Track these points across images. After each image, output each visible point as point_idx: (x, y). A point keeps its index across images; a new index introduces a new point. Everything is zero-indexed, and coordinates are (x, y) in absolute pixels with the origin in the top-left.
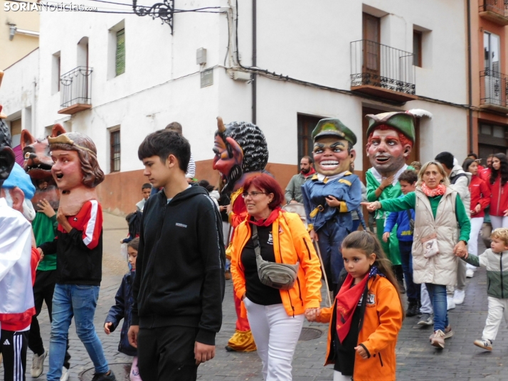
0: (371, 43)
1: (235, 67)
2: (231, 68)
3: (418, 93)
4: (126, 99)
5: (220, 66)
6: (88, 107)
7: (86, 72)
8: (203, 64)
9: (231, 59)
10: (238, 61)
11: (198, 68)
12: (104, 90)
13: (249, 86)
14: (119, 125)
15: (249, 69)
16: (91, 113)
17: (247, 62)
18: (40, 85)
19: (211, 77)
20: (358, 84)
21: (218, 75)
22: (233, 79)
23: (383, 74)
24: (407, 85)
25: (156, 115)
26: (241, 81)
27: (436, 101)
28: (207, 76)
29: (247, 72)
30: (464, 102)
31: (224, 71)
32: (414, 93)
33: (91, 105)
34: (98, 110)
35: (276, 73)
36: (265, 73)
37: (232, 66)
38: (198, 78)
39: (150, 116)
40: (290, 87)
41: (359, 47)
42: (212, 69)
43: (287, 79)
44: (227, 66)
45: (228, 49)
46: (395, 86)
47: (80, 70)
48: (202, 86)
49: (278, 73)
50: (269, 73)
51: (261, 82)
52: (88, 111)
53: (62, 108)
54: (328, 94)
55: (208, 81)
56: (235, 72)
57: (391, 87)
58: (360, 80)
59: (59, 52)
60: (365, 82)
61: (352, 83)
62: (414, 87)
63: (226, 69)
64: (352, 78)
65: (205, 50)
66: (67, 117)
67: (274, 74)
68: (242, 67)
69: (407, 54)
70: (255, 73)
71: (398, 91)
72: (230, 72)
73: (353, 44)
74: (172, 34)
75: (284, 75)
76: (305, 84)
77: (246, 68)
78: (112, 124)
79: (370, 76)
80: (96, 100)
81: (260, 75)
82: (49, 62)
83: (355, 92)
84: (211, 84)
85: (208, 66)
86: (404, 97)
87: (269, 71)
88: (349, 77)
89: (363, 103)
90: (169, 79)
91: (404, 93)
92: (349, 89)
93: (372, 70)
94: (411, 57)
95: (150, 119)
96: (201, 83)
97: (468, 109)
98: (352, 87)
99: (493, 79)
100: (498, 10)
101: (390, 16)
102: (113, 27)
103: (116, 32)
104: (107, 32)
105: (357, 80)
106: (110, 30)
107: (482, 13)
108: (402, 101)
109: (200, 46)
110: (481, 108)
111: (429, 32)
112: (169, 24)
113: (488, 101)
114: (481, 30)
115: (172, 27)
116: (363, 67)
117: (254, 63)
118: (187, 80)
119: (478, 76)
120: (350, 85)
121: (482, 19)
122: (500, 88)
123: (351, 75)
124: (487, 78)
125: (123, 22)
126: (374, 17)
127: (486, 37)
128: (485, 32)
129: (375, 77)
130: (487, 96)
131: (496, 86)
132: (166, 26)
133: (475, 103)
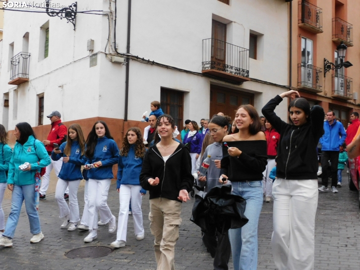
0: (219, 41)
1: (113, 53)
2: (110, 54)
3: (251, 76)
4: (48, 75)
5: (101, 52)
6: (26, 80)
7: (26, 57)
8: (91, 50)
9: (110, 48)
10: (116, 49)
11: (88, 53)
12: (36, 70)
13: (124, 67)
14: (43, 93)
15: (124, 55)
16: (28, 84)
17: (122, 50)
18: (2, 65)
19: (96, 59)
20: (207, 69)
21: (101, 58)
22: (111, 61)
23: (227, 63)
24: (243, 71)
25: (64, 86)
26: (117, 63)
27: (266, 83)
28: (93, 57)
29: (122, 57)
30: (286, 83)
31: (105, 55)
32: (247, 76)
33: (28, 78)
34: (32, 82)
35: (145, 59)
36: (136, 58)
37: (111, 52)
38: (88, 61)
39: (60, 86)
40: (155, 69)
41: (209, 44)
42: (96, 54)
43: (153, 63)
44: (107, 52)
45: (108, 40)
46: (234, 71)
47: (22, 55)
48: (91, 66)
49: (146, 59)
50: (139, 58)
51: (133, 64)
52: (26, 83)
53: (10, 81)
54: (184, 74)
55: (94, 63)
56: (113, 57)
57: (230, 72)
58: (208, 66)
59: (13, 43)
60: (212, 67)
61: (203, 68)
62: (248, 72)
63: (106, 54)
64: (203, 64)
65: (92, 41)
66: (15, 86)
67: (143, 59)
68: (118, 53)
69: (245, 50)
70: (129, 58)
71: (236, 74)
72: (109, 57)
73: (204, 41)
75: (151, 60)
76: (167, 67)
77: (121, 55)
78: (40, 92)
79: (215, 63)
80: (31, 75)
81: (133, 59)
82: (7, 49)
83: (205, 74)
84: (96, 64)
85: (95, 52)
86: (240, 78)
87: (139, 57)
88: (201, 64)
89: (211, 82)
90: (72, 61)
91: (242, 77)
92: (200, 72)
93: (219, 60)
94: (248, 51)
95: (60, 88)
96: (90, 64)
98: (203, 70)
99: (307, 70)
100: (311, 23)
101: (233, 23)
102: (43, 25)
103: (45, 29)
104: (39, 28)
105: (206, 66)
106: (41, 28)
107: (301, 24)
108: (240, 81)
109: (89, 39)
110: (298, 89)
111: (262, 35)
112: (73, 23)
113: (303, 84)
114: (299, 36)
115: (74, 25)
116: (212, 57)
117: (128, 51)
118: (82, 61)
119: (297, 67)
120: (201, 69)
121: (300, 28)
122: (311, 75)
123: (203, 62)
124: (302, 69)
125: (48, 23)
126: (221, 23)
127: (303, 40)
128: (303, 38)
129: (219, 64)
130: (302, 80)
131: (309, 74)
132: (71, 25)
133: (294, 85)
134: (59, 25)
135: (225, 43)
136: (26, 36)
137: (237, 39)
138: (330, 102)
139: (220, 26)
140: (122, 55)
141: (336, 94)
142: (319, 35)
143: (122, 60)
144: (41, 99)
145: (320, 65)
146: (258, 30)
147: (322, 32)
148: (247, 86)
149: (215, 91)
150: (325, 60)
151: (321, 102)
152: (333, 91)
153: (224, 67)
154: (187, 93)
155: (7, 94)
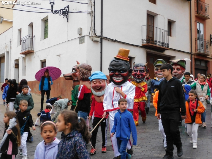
0: (150, 26)
1: (93, 36)
2: (92, 36)
3: (170, 47)
4: (48, 49)
5: (87, 35)
6: (32, 51)
7: (33, 37)
8: (80, 34)
9: (92, 32)
10: (95, 33)
11: (78, 36)
12: (39, 45)
13: (100, 44)
14: (46, 59)
15: (99, 36)
16: (34, 54)
17: (98, 34)
18: (13, 42)
19: (84, 39)
20: (145, 43)
21: (87, 39)
22: (93, 40)
23: (155, 39)
24: (165, 44)
25: (61, 55)
26: (96, 42)
27: (177, 51)
28: (82, 39)
29: (98, 38)
30: (189, 51)
32: (168, 47)
33: (34, 51)
34: (36, 53)
36: (106, 38)
37: (93, 35)
38: (78, 40)
39: (58, 56)
40: (116, 44)
41: (145, 28)
42: (84, 36)
43: (115, 41)
44: (90, 35)
45: (91, 28)
46: (160, 44)
47: (29, 36)
48: (80, 44)
49: (112, 38)
51: (104, 42)
52: (32, 53)
53: (22, 52)
54: (132, 47)
56: (94, 38)
57: (158, 45)
58: (146, 41)
59: (21, 29)
60: (148, 42)
61: (142, 43)
62: (168, 44)
63: (90, 36)
65: (81, 29)
66: (24, 56)
67: (110, 39)
68: (96, 36)
69: (165, 31)
70: (102, 38)
71: (162, 46)
72: (92, 38)
73: (143, 27)
74: (68, 22)
75: (114, 39)
76: (123, 43)
77: (98, 36)
78: (42, 59)
79: (150, 40)
80: (36, 49)
81: (104, 39)
82: (17, 33)
83: (143, 47)
84: (84, 42)
86: (164, 49)
87: (108, 37)
88: (141, 40)
89: (147, 51)
90: (66, 40)
91: (164, 47)
93: (150, 37)
94: (167, 32)
95: (58, 57)
96: (80, 42)
97: (191, 54)
98: (142, 44)
99: (201, 42)
100: (202, 13)
101: (158, 15)
102: (43, 19)
103: (45, 21)
104: (41, 20)
105: (144, 41)
106: (42, 20)
107: (196, 14)
109: (79, 27)
110: (196, 54)
111: (174, 22)
112: (67, 18)
113: (199, 51)
114: (196, 22)
115: (68, 19)
116: (147, 36)
117: (102, 34)
118: (74, 41)
119: (195, 40)
120: (141, 43)
121: (196, 17)
122: (204, 45)
123: (142, 39)
124: (198, 41)
125: (47, 16)
126: (151, 15)
127: (198, 24)
128: (198, 22)
129: (152, 40)
130: (198, 49)
131: (202, 45)
132: (65, 18)
133: (194, 52)
135: (154, 27)
136: (31, 25)
137: (161, 24)
139: (151, 17)
142: (207, 20)
144: (43, 62)
145: (208, 39)
146: (172, 19)
147: (209, 19)
148: (167, 53)
149: (149, 57)
150: (211, 36)
151: (209, 61)
154: (134, 58)
155: (17, 61)
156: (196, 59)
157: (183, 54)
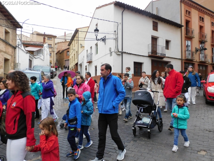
0: (154, 45)
3: (166, 56)
4: (98, 60)
5: (114, 51)
7: (91, 54)
9: (116, 50)
10: (118, 50)
11: (109, 52)
12: (94, 58)
13: (121, 56)
16: (92, 63)
17: (120, 50)
18: (85, 57)
19: (112, 54)
20: (150, 54)
21: (113, 53)
23: (158, 52)
24: (163, 54)
26: (119, 55)
27: (172, 58)
28: (111, 53)
30: (180, 57)
36: (125, 53)
38: (109, 54)
39: (101, 63)
40: (132, 56)
41: (150, 46)
43: (131, 54)
45: (116, 47)
46: (160, 54)
48: (110, 56)
51: (124, 55)
53: (87, 62)
54: (142, 57)
57: (158, 55)
59: (88, 50)
60: (152, 54)
62: (165, 54)
64: (148, 53)
66: (88, 64)
67: (127, 53)
68: (119, 51)
70: (122, 53)
72: (116, 53)
74: (105, 45)
75: (130, 53)
76: (136, 55)
78: (95, 65)
80: (93, 60)
82: (86, 51)
83: (149, 56)
84: (112, 56)
85: (111, 51)
89: (151, 59)
90: (105, 55)
91: (162, 56)
94: (165, 47)
97: (181, 59)
99: (189, 52)
100: (190, 35)
101: (159, 38)
103: (97, 45)
106: (95, 45)
107: (186, 36)
108: (162, 58)
109: (110, 47)
111: (170, 41)
113: (187, 57)
114: (185, 40)
115: (105, 43)
116: (152, 50)
117: (122, 50)
119: (184, 51)
121: (186, 37)
122: (190, 54)
124: (187, 52)
125: (97, 43)
126: (155, 38)
127: (187, 42)
129: (154, 52)
131: (189, 54)
132: (104, 43)
133: (184, 58)
134: (100, 43)
135: (156, 45)
136: (91, 48)
137: (161, 43)
138: (199, 63)
139: (154, 40)
140: (120, 52)
141: (201, 60)
142: (193, 39)
143: (120, 53)
144: (96, 67)
145: (194, 50)
146: (169, 39)
147: (194, 38)
148: (165, 59)
149: (153, 62)
150: (196, 48)
151: (194, 64)
152: (200, 59)
153: (156, 53)
154: (143, 63)
155: (86, 66)
156: (185, 63)
157: (176, 59)
